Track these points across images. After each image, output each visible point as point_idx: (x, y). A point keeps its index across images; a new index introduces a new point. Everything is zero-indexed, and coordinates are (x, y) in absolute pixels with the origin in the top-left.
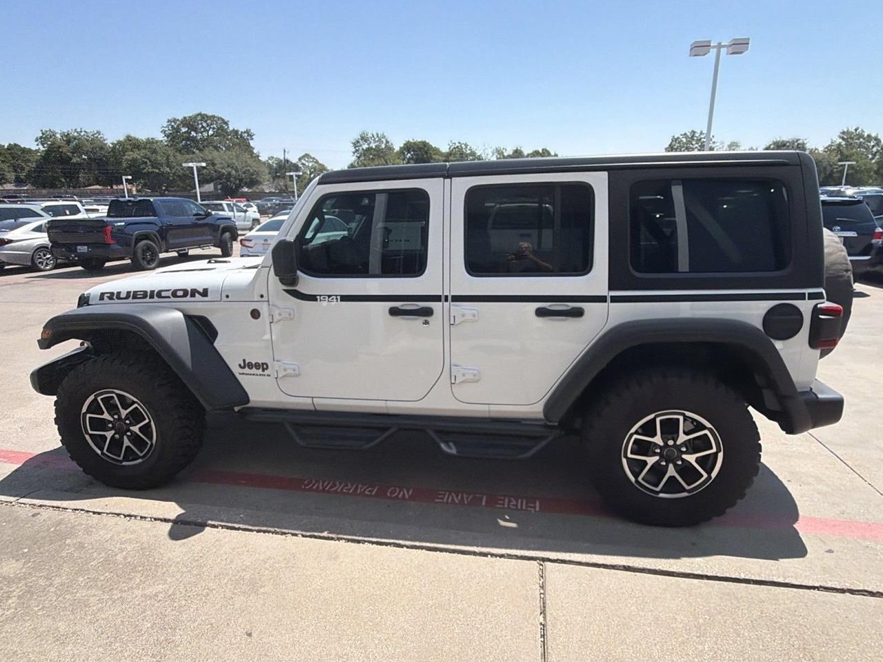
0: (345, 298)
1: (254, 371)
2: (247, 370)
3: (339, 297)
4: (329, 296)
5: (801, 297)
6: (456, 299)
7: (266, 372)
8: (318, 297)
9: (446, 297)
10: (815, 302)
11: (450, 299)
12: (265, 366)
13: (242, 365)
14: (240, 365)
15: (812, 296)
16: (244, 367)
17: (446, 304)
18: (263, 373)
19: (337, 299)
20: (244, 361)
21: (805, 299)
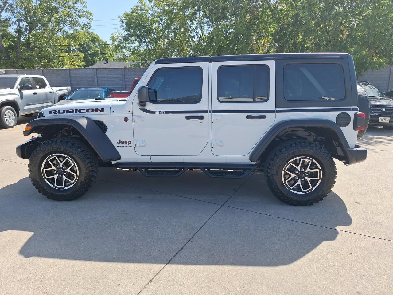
0: (167, 112)
1: (124, 144)
2: (121, 144)
3: (164, 112)
4: (160, 111)
5: (350, 110)
6: (214, 112)
7: (130, 145)
8: (155, 112)
9: (210, 111)
10: (355, 112)
11: (211, 112)
12: (129, 142)
13: (119, 142)
14: (118, 142)
15: (354, 110)
16: (120, 143)
17: (210, 114)
18: (129, 145)
19: (163, 112)
20: (120, 140)
21: (351, 111)
